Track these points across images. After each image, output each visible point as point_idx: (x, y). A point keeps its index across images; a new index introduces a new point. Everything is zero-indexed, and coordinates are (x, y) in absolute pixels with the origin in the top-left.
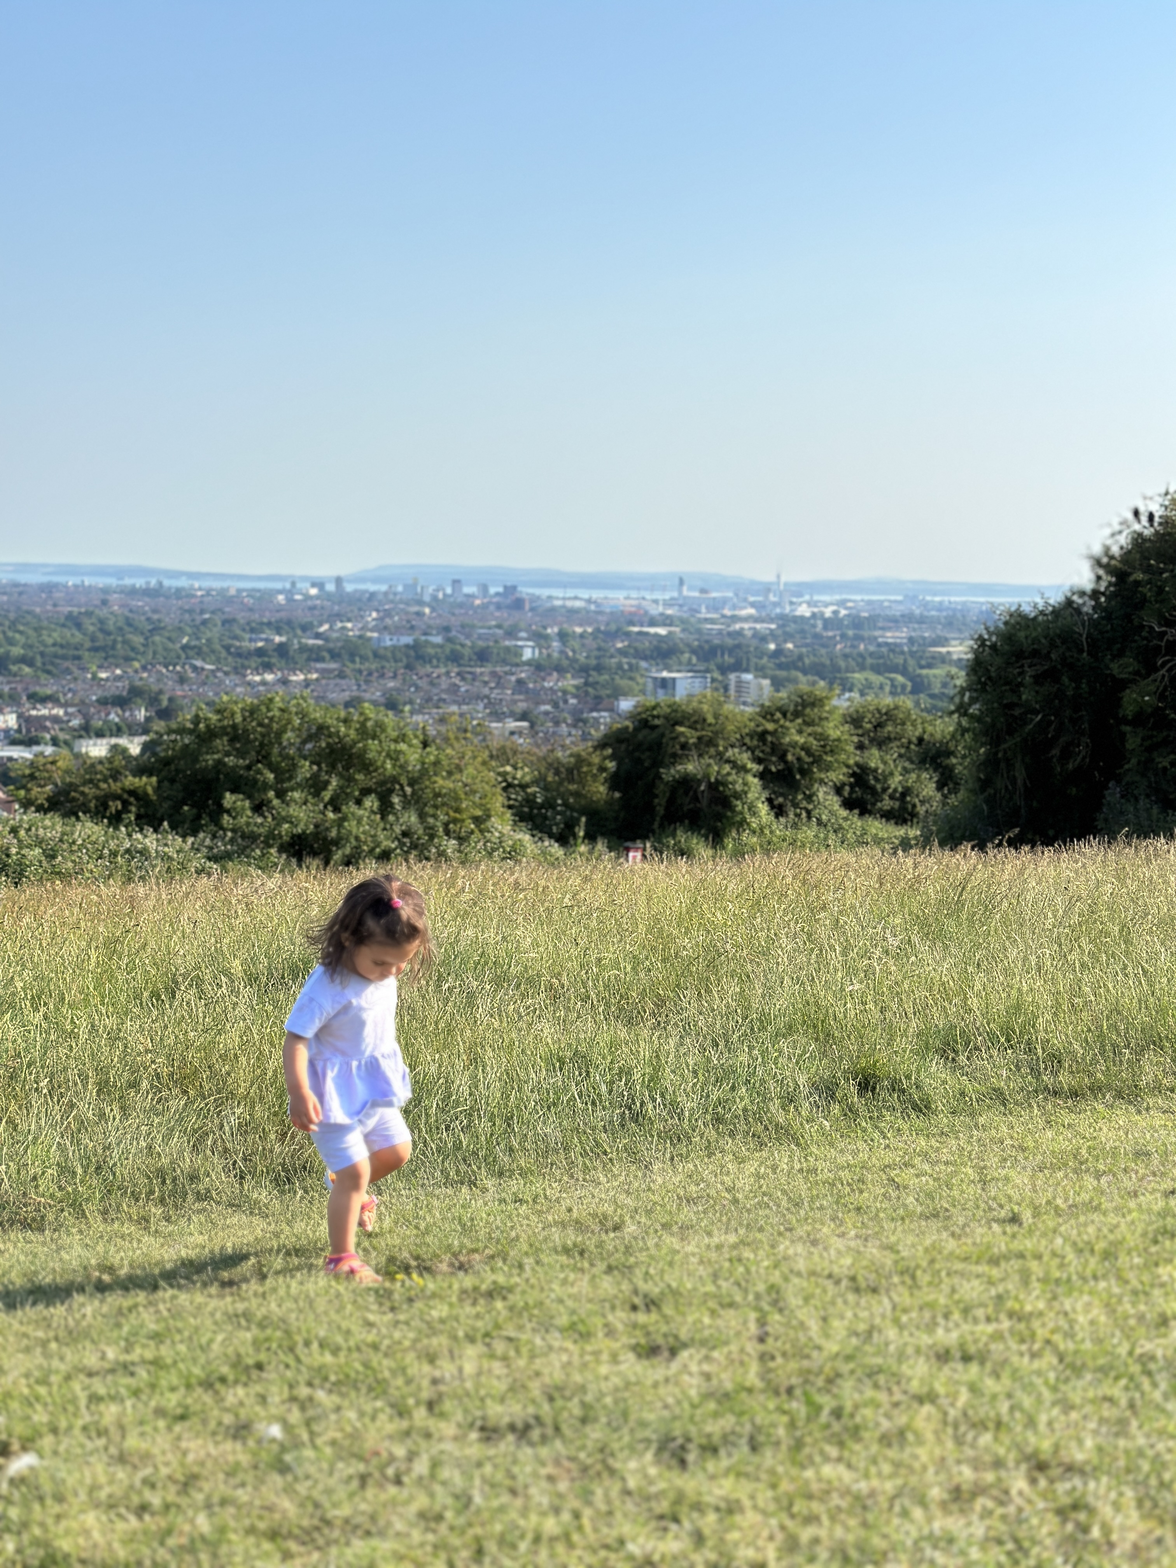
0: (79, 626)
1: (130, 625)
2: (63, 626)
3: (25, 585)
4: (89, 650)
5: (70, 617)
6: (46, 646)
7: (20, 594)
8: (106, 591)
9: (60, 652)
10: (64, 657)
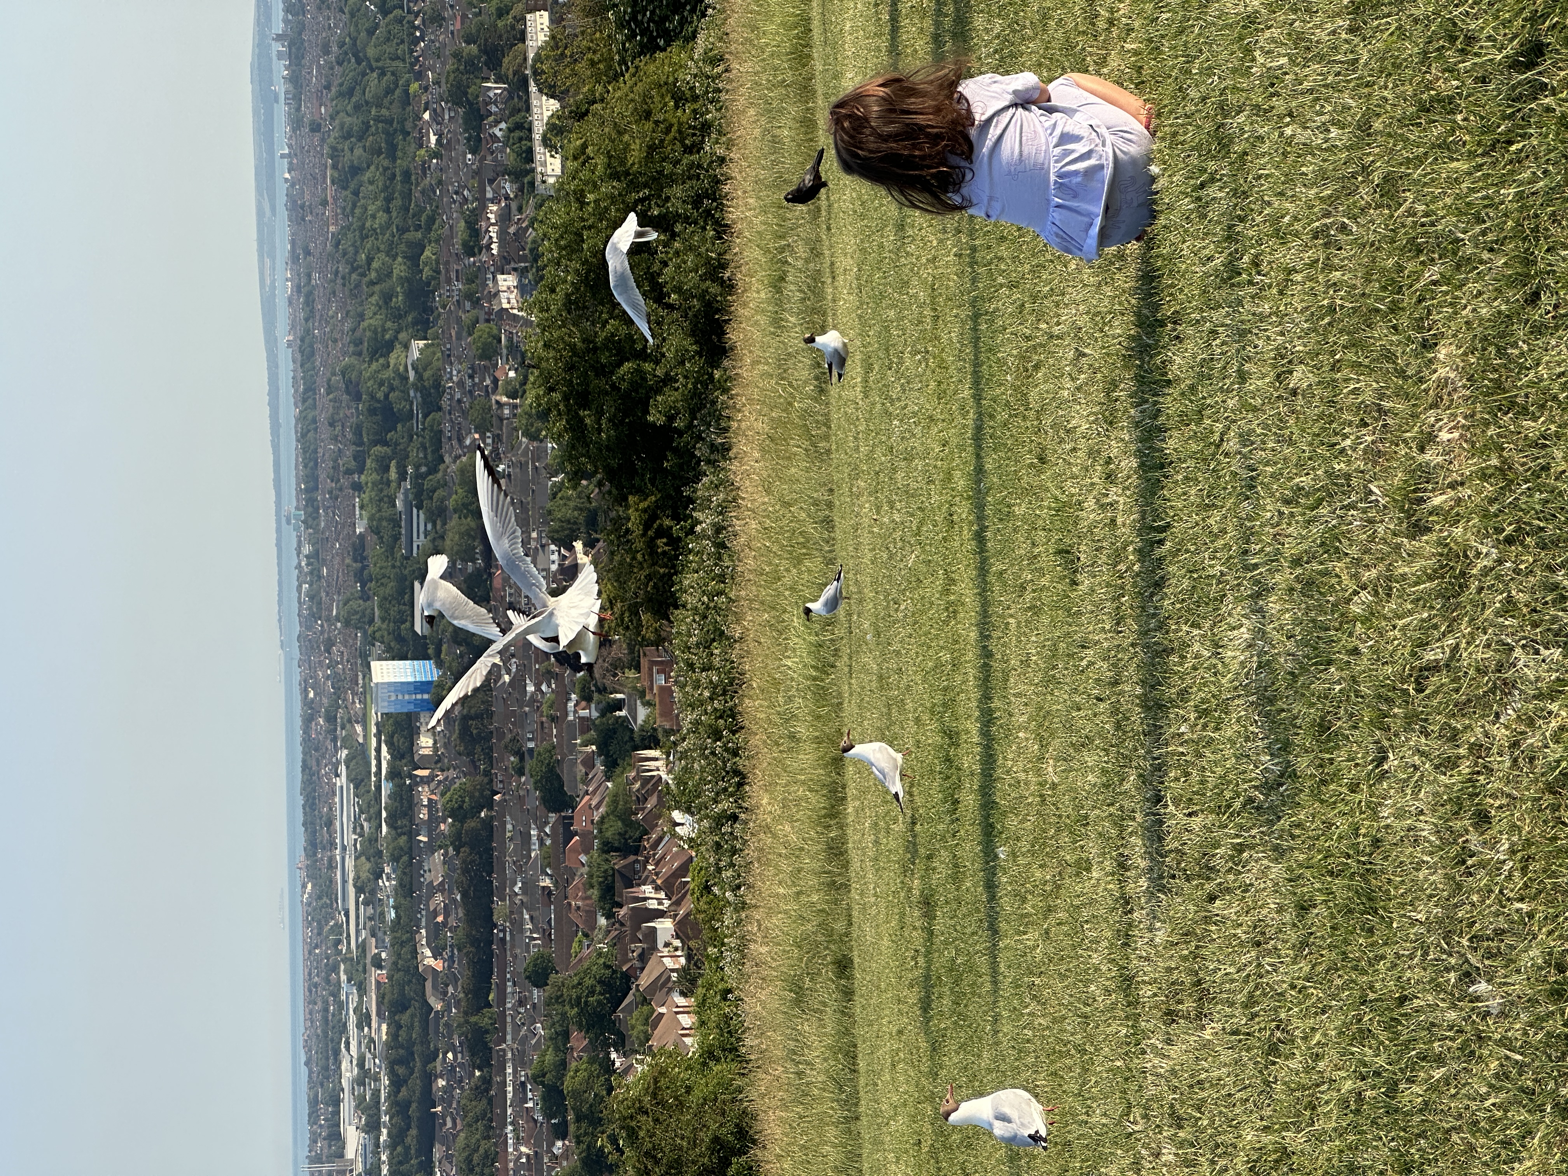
0: (356, 170)
1: (351, 92)
2: (356, 193)
3: (293, 243)
4: (394, 159)
5: (342, 183)
6: (389, 225)
7: (307, 253)
8: (296, 123)
9: (397, 202)
10: (407, 196)
